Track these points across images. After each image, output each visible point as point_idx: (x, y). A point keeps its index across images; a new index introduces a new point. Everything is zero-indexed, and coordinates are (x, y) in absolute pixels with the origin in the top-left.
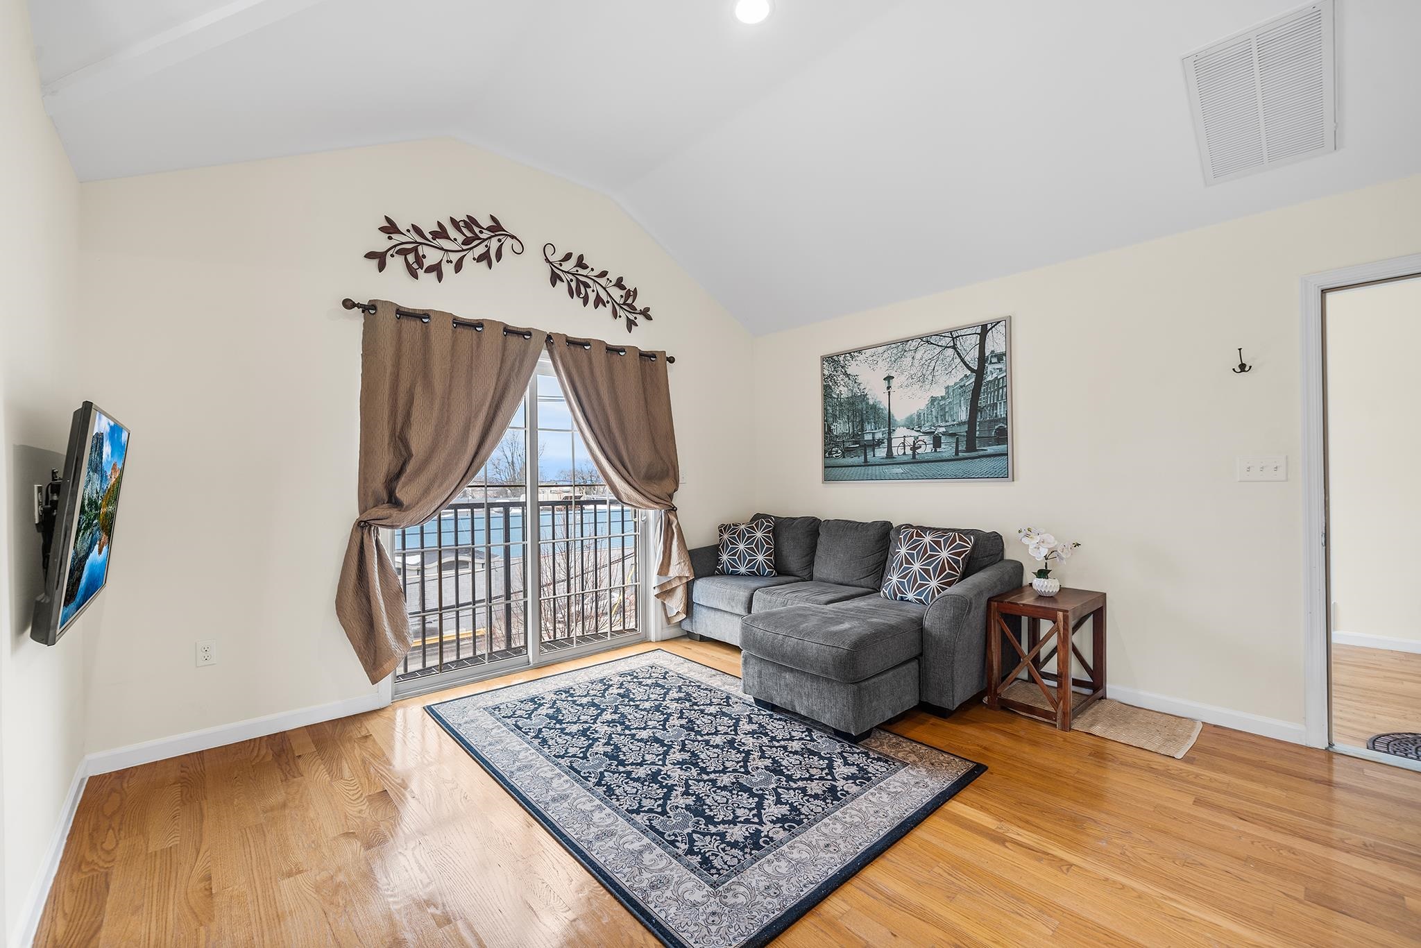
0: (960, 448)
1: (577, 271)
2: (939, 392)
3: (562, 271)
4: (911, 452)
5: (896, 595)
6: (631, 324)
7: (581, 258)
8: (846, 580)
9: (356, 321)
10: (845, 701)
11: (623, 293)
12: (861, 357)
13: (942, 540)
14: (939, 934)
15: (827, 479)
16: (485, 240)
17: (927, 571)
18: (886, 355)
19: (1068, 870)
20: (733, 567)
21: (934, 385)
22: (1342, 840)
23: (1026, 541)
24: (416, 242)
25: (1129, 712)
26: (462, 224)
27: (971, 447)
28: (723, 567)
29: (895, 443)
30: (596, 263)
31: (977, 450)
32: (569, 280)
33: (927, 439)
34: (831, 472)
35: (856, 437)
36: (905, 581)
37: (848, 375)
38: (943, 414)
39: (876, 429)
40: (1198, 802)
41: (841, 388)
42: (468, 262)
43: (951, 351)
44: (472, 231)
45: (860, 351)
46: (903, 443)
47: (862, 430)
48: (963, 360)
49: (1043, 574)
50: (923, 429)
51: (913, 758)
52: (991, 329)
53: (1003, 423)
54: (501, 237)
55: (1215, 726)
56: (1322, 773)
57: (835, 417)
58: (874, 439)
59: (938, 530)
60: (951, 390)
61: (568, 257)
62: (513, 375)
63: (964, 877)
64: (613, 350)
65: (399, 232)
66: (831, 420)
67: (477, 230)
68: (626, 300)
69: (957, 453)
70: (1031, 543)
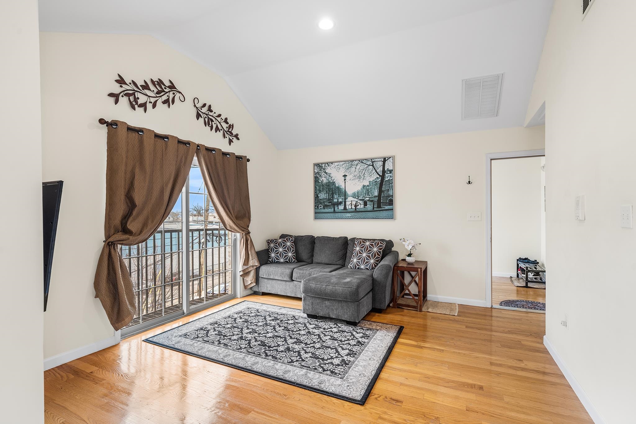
0: (375, 207)
1: (208, 113)
2: (367, 183)
3: (201, 112)
4: (354, 208)
5: (356, 267)
6: (230, 141)
7: (210, 106)
8: (330, 262)
9: (104, 130)
10: (354, 309)
11: (227, 125)
12: (333, 166)
13: (374, 244)
14: (419, 375)
15: (316, 218)
16: (167, 93)
17: (369, 256)
18: (344, 166)
19: (443, 351)
20: (277, 259)
21: (364, 180)
22: (504, 331)
23: (403, 243)
24: (134, 90)
25: (436, 304)
26: (156, 83)
27: (379, 206)
28: (272, 260)
29: (348, 203)
30: (216, 110)
31: (382, 208)
32: (205, 117)
33: (361, 202)
34: (318, 215)
35: (330, 200)
36: (360, 261)
37: (326, 173)
38: (368, 192)
39: (339, 197)
40: (466, 327)
41: (323, 178)
42: (159, 103)
43: (371, 167)
44: (161, 87)
45: (332, 163)
46: (351, 204)
47: (333, 197)
48: (376, 171)
49: (410, 255)
50: (360, 198)
51: (378, 328)
52: (387, 160)
53: (392, 197)
54: (174, 92)
55: (461, 305)
56: (490, 314)
57: (320, 191)
58: (338, 202)
59: (371, 240)
60: (371, 183)
61: (204, 105)
62: (182, 164)
63: (416, 359)
64: (225, 154)
65: (126, 84)
66: (318, 192)
67: (163, 87)
68: (229, 130)
69: (373, 209)
70: (406, 244)
